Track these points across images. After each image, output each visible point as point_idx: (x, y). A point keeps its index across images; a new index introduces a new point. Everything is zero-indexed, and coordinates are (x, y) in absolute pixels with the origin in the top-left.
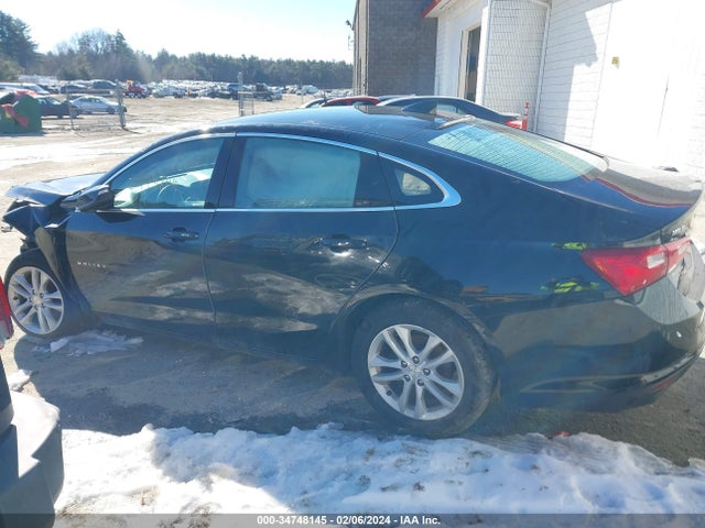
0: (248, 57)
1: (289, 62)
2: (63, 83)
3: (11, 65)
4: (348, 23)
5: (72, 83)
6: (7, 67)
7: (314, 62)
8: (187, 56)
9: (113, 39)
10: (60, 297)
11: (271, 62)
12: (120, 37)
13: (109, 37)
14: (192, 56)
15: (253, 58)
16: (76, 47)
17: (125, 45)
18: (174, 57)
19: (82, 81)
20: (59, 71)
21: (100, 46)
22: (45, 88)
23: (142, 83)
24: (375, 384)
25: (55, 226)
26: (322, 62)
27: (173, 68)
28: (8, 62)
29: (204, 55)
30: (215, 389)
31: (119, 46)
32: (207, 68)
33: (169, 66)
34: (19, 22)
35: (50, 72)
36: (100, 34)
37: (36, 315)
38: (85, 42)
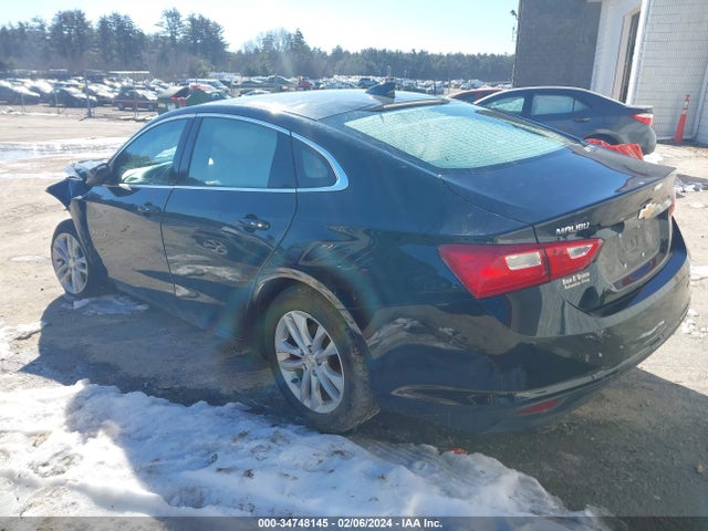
0: (417, 51)
1: (459, 57)
2: (245, 79)
3: (203, 63)
4: (513, 12)
5: (252, 79)
6: (200, 65)
7: (485, 55)
8: (359, 52)
9: (293, 37)
10: (84, 262)
11: (441, 57)
12: (299, 35)
13: (290, 35)
14: (364, 52)
15: (422, 53)
16: (261, 46)
17: (302, 43)
18: (347, 53)
19: (261, 77)
20: (244, 68)
21: (281, 44)
22: (225, 83)
23: (311, 78)
24: (282, 370)
25: (80, 197)
26: (493, 55)
27: (345, 64)
28: (201, 61)
29: (375, 51)
30: (171, 358)
31: (297, 43)
32: (377, 62)
33: (341, 62)
34: (216, 25)
35: (235, 70)
36: (283, 32)
37: (70, 277)
38: (268, 41)
